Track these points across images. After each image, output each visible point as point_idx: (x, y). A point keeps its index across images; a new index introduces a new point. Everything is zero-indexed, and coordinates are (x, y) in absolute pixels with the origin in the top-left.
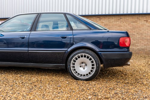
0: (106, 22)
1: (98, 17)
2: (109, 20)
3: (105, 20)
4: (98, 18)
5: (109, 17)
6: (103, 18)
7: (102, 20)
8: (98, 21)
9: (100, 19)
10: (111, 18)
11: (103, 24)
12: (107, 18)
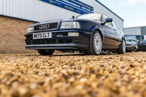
0: (25, 26)
1: (18, 20)
2: (27, 25)
3: (24, 24)
4: (18, 22)
5: (27, 22)
6: (22, 23)
7: (21, 24)
8: (18, 24)
9: (20, 22)
10: (29, 23)
11: (22, 27)
12: (25, 23)
